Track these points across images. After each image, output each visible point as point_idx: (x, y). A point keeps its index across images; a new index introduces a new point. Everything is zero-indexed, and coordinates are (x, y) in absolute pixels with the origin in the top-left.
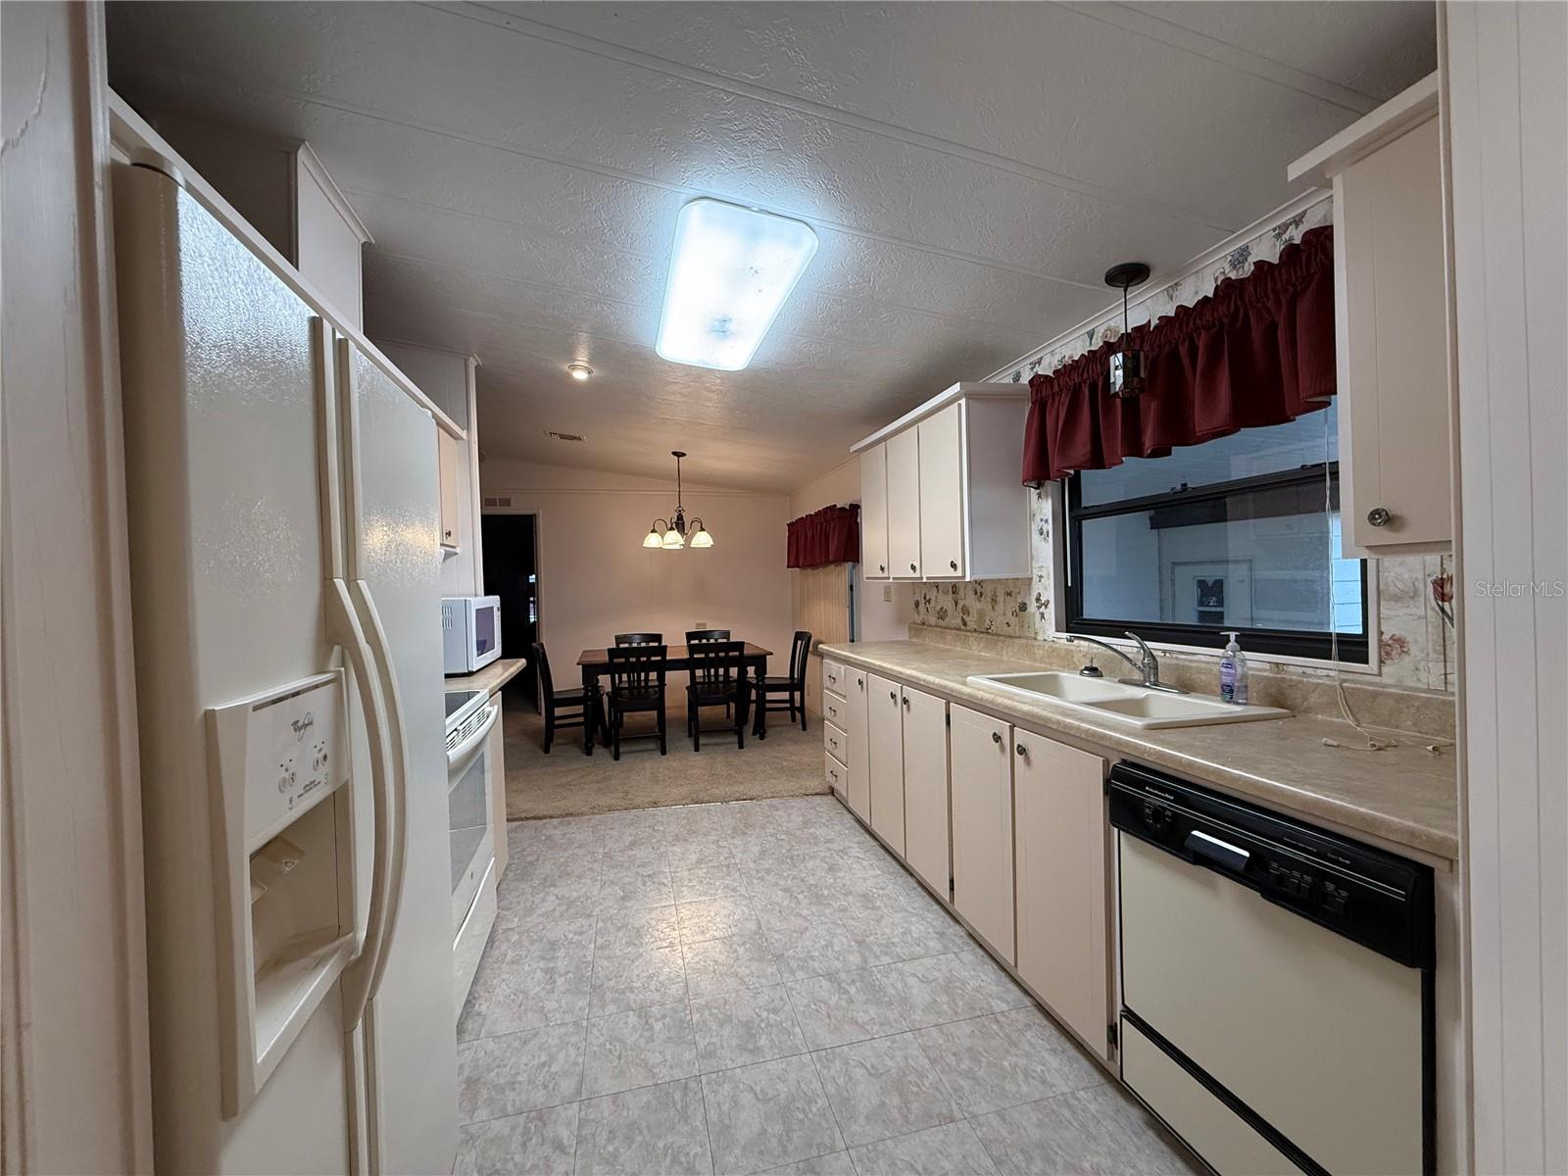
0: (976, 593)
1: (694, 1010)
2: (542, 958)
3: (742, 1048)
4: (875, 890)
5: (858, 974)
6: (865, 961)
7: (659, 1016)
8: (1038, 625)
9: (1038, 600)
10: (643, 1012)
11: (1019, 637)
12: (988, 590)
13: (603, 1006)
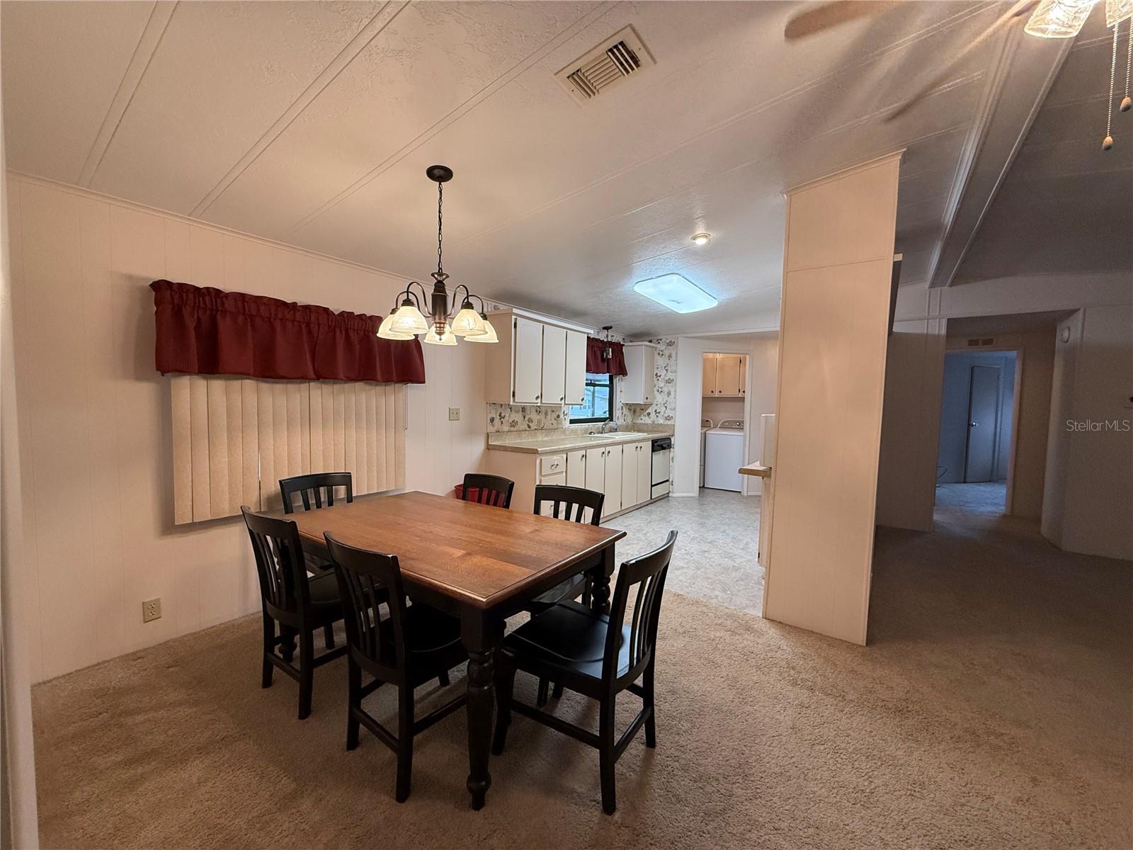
0: (537, 411)
8: (563, 423)
11: (557, 428)
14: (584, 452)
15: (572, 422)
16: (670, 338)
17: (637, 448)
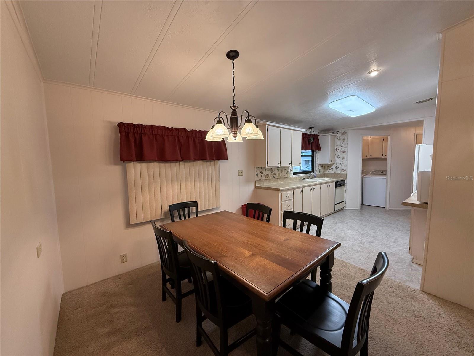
8: (290, 175)
9: (290, 170)
14: (302, 189)
15: (294, 174)
16: (344, 131)
17: (328, 186)
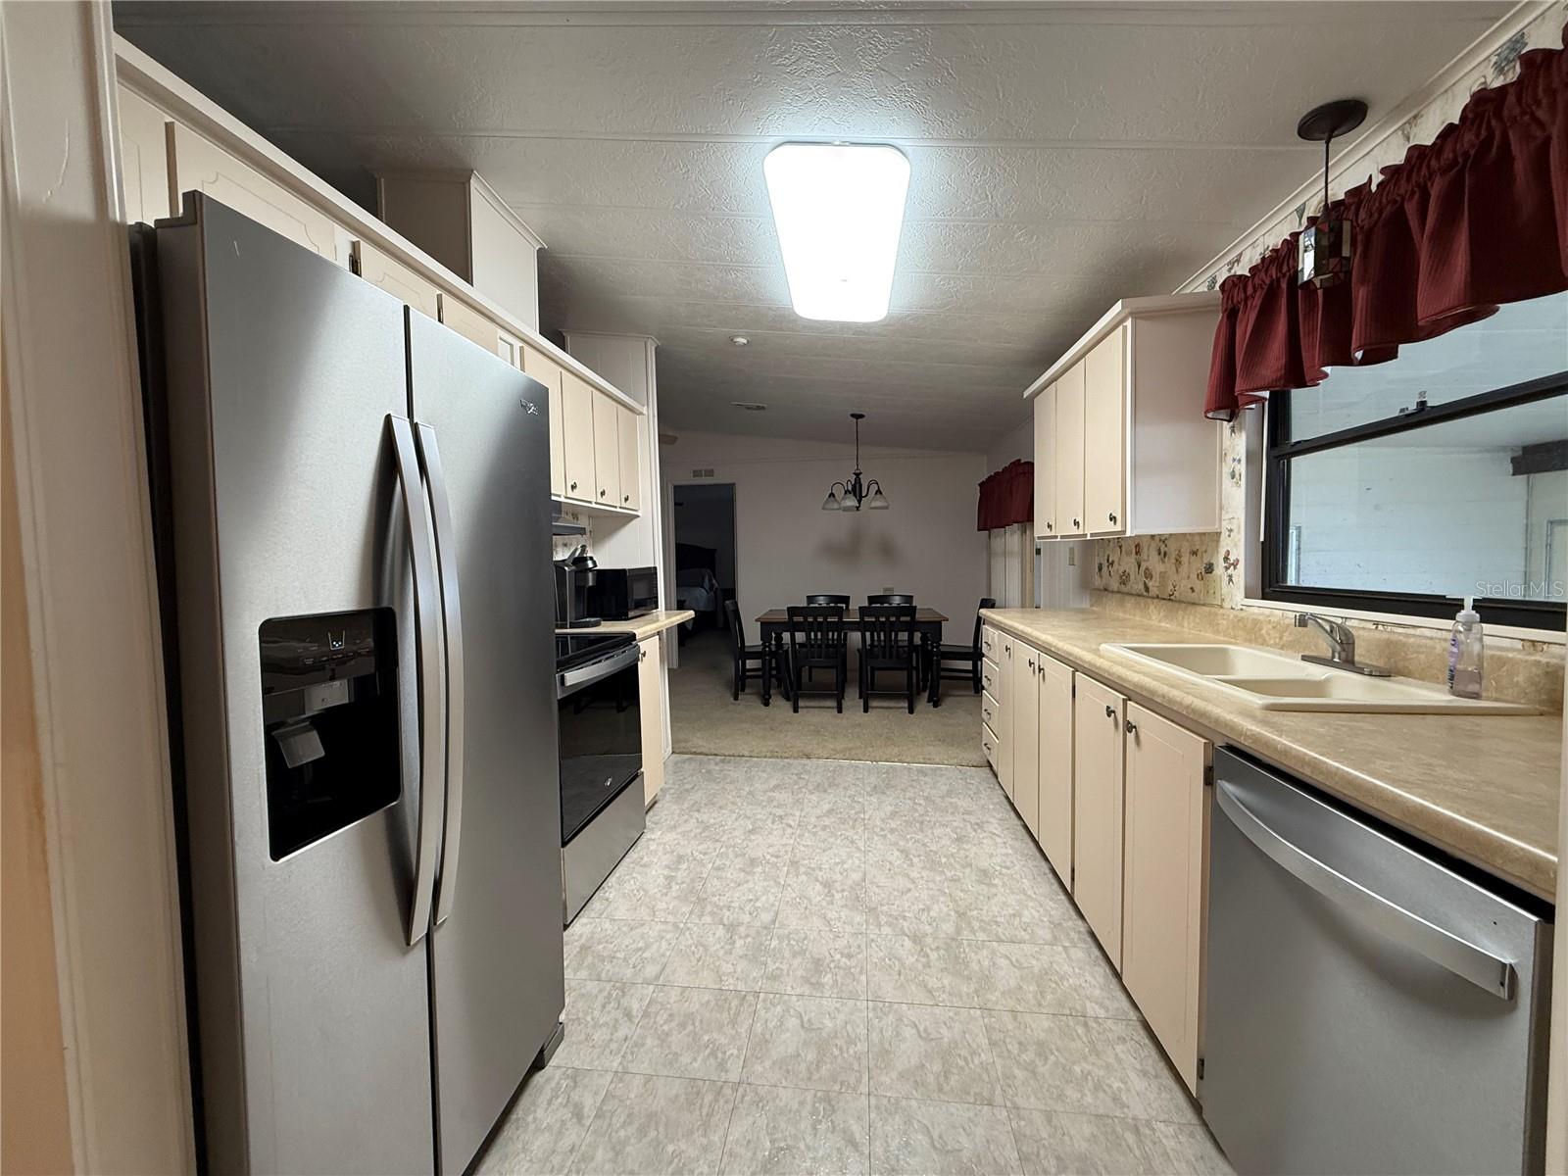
0: (1159, 554)
1: (775, 937)
2: (667, 867)
3: (806, 980)
4: (998, 868)
5: (946, 944)
6: (958, 931)
7: (743, 935)
8: (1225, 590)
9: (1226, 559)
10: (731, 928)
11: (1204, 605)
12: (1172, 548)
13: (700, 916)
